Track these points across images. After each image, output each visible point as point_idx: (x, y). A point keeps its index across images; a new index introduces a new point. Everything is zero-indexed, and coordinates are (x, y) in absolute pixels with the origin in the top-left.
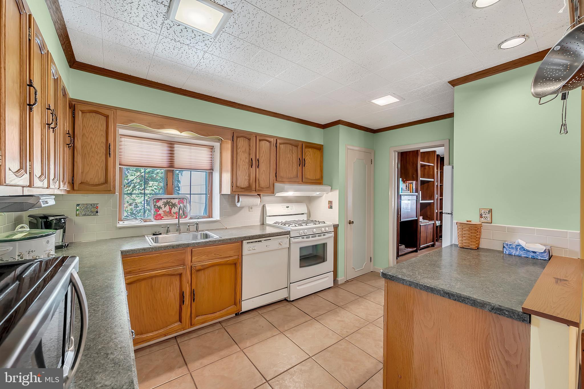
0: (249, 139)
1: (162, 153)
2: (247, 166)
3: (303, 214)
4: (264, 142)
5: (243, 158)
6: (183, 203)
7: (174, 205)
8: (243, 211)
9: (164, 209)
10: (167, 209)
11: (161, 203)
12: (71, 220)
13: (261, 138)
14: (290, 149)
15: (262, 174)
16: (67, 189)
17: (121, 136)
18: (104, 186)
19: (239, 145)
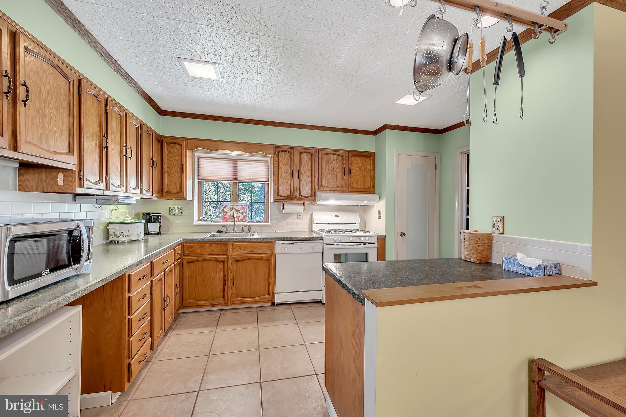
0: (290, 153)
1: (229, 169)
2: (288, 177)
3: (356, 224)
4: (305, 154)
5: (284, 170)
6: (244, 209)
7: (237, 211)
8: (291, 217)
9: (229, 214)
10: (232, 213)
11: (227, 209)
12: (166, 218)
13: (302, 151)
14: (334, 159)
15: (303, 184)
16: (152, 195)
17: (199, 158)
18: (180, 194)
19: (281, 159)
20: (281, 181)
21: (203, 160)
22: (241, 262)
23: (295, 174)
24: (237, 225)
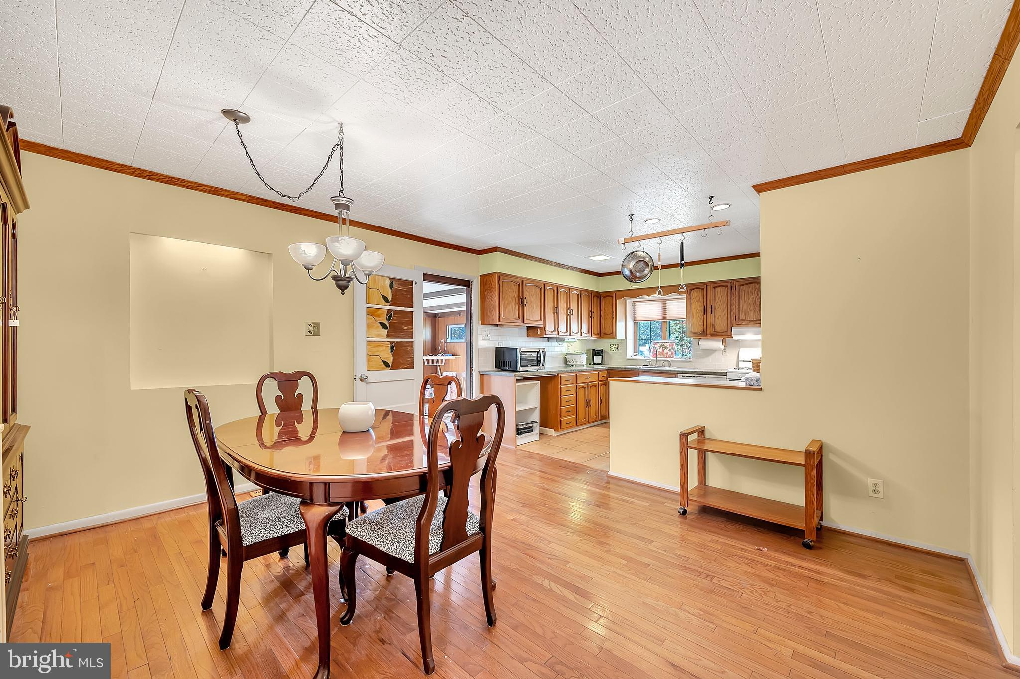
0: (703, 289)
1: (658, 309)
2: (702, 313)
4: (719, 288)
5: (697, 307)
6: (673, 346)
7: (666, 348)
8: (716, 353)
10: (661, 350)
11: (657, 346)
12: (608, 353)
13: (717, 285)
15: (718, 319)
16: (592, 336)
17: (634, 302)
18: (611, 334)
19: (693, 296)
20: (694, 317)
21: (638, 304)
23: (709, 309)
24: (659, 360)
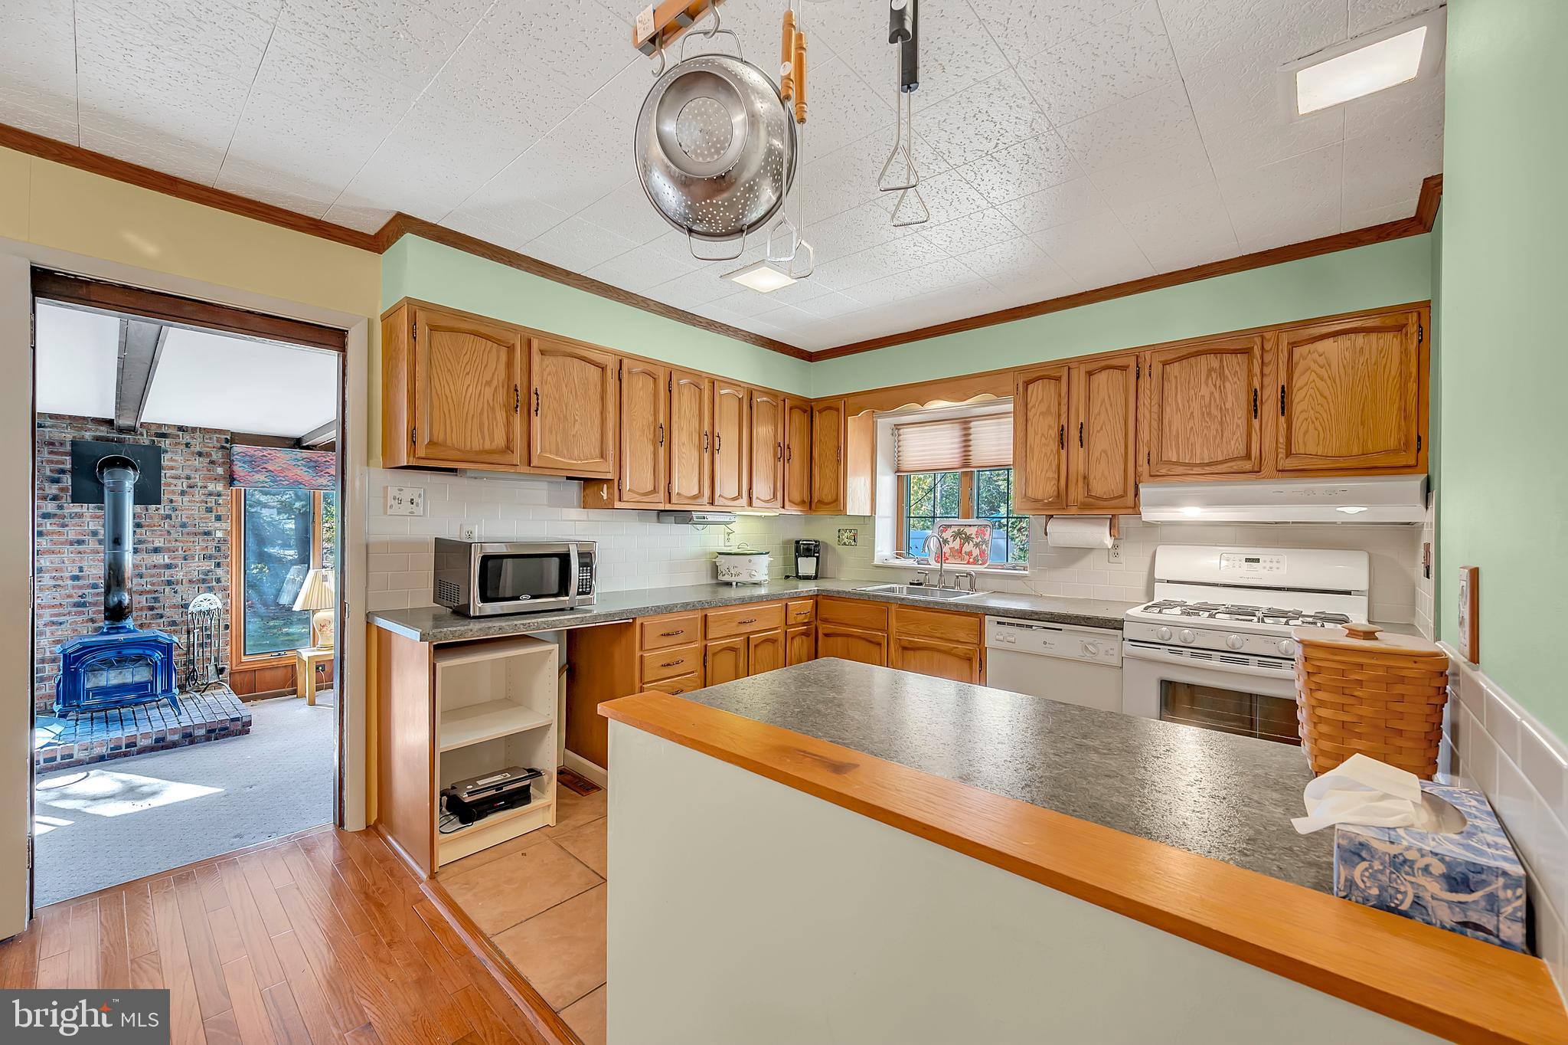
0: (1058, 380)
1: (952, 443)
3: (1349, 593)
4: (1105, 373)
5: (1044, 428)
6: (985, 535)
7: (968, 538)
8: (1092, 556)
9: (951, 545)
10: (956, 544)
11: (948, 534)
12: (834, 550)
13: (1098, 365)
14: (1210, 371)
15: (1098, 460)
16: (783, 507)
17: (898, 427)
18: (836, 503)
19: (1033, 400)
20: (1033, 459)
21: (905, 430)
22: (912, 652)
23: (1074, 433)
24: (946, 571)
